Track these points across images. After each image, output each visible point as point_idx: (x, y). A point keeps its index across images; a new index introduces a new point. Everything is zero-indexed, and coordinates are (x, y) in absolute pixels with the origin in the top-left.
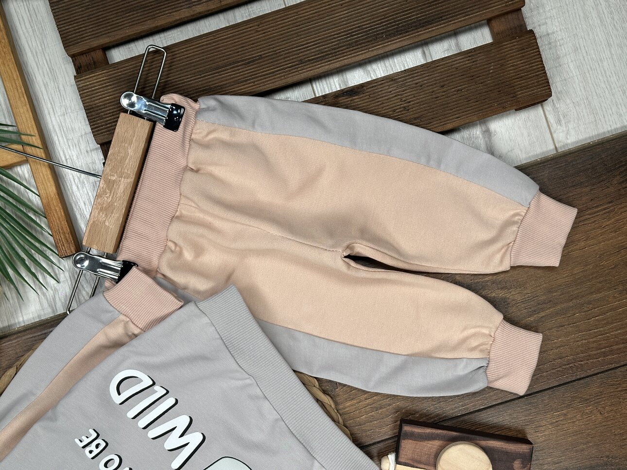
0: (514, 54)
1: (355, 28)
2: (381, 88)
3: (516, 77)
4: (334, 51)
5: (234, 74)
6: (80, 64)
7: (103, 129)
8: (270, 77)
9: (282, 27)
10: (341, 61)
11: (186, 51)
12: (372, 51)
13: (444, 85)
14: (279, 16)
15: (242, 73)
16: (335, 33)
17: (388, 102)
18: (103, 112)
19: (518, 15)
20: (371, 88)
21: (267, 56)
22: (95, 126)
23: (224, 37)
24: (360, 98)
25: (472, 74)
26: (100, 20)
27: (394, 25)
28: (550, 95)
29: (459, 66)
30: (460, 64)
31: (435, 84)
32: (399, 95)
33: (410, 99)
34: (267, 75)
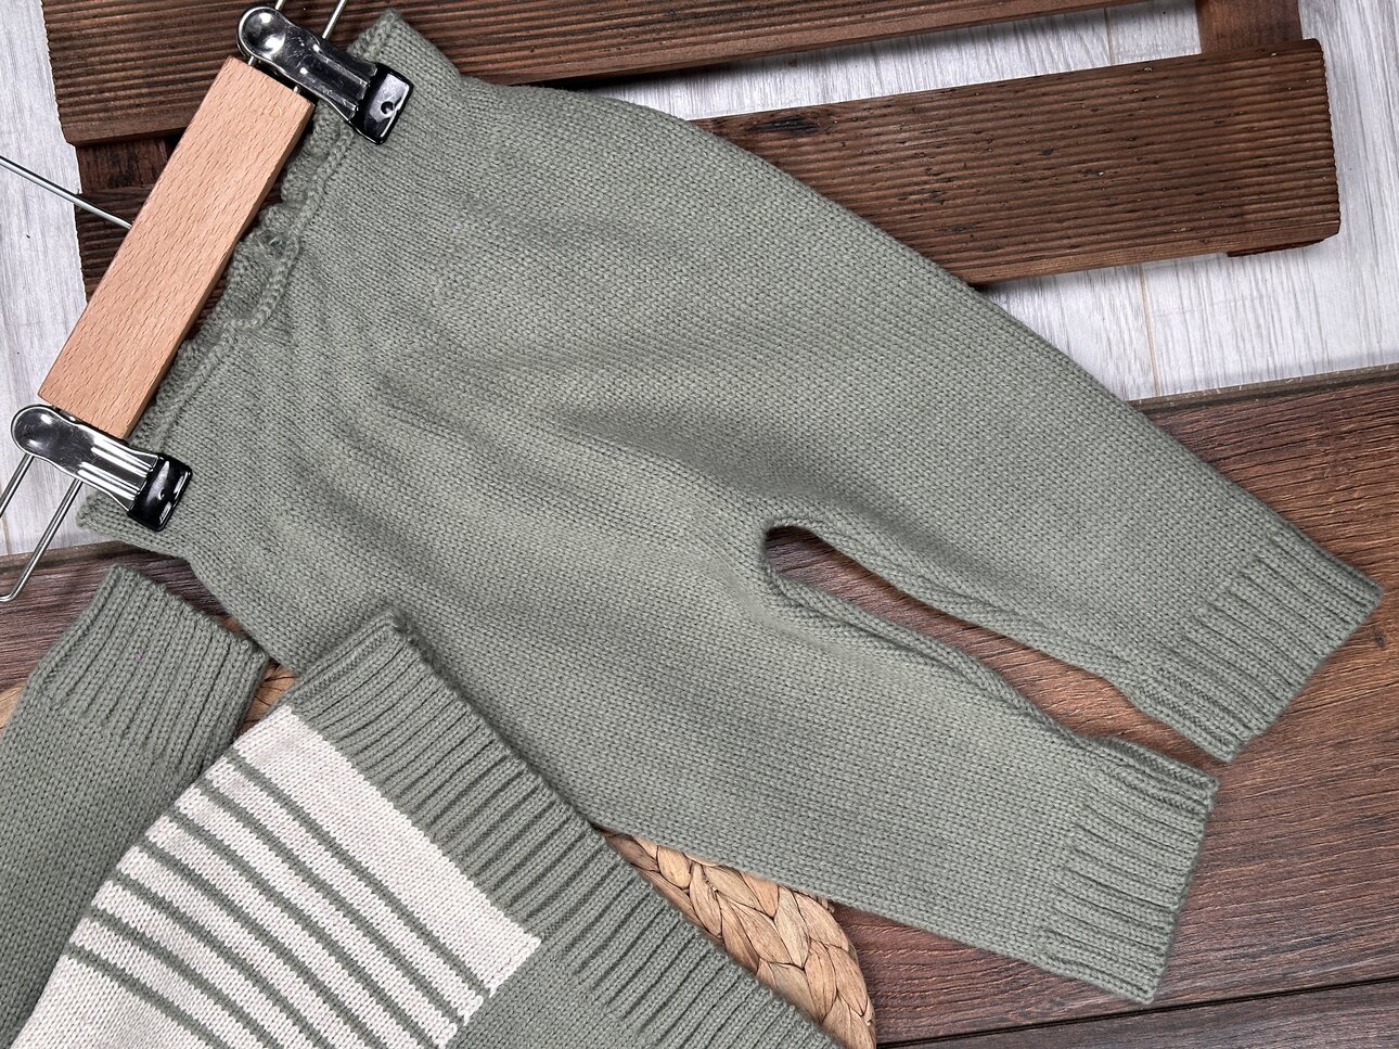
0: (1259, 98)
2: (879, 126)
3: (1250, 162)
5: (482, 16)
7: (90, 102)
8: (577, 42)
10: (781, 32)
12: (872, 20)
13: (1052, 150)
15: (503, 18)
17: (893, 169)
18: (99, 54)
20: (851, 120)
22: (71, 89)
24: (816, 144)
25: (1135, 133)
28: (1333, 229)
29: (1100, 105)
30: (1106, 100)
31: (1028, 142)
32: (926, 155)
33: (953, 170)
34: (572, 33)
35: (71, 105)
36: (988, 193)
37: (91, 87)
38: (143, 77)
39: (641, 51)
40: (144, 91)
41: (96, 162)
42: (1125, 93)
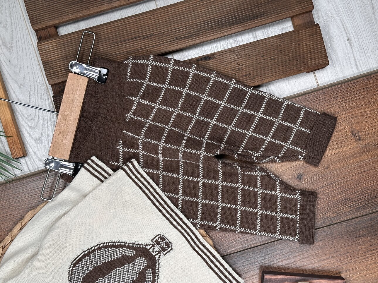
0: (307, 38)
1: (211, 19)
2: (225, 56)
3: (307, 52)
4: (197, 33)
5: (135, 45)
6: (41, 35)
7: (54, 75)
8: (157, 47)
9: (166, 17)
10: (201, 39)
11: (106, 29)
12: (220, 33)
13: (263, 56)
14: (164, 10)
15: (140, 44)
16: (198, 22)
17: (229, 65)
18: (54, 65)
19: (310, 14)
20: (219, 55)
21: (155, 35)
22: (49, 73)
23: (130, 22)
24: (212, 62)
25: (281, 49)
26: (54, 9)
27: (234, 18)
28: (328, 64)
29: (273, 44)
30: (273, 43)
31: (258, 55)
32: (236, 61)
33: (243, 63)
34: (155, 46)
35: (49, 77)
36: (251, 67)
38: (64, 68)
39: (171, 47)
40: (65, 71)
41: (56, 88)
42: (278, 41)
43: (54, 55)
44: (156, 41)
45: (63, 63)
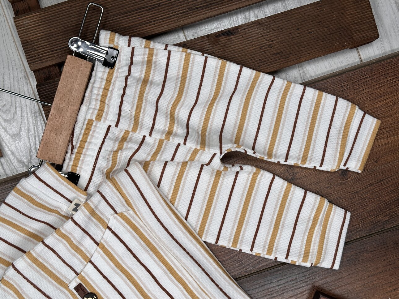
0: (352, 5)
2: (251, 30)
7: (36, 59)
8: (166, 20)
10: (221, 9)
12: (245, 1)
13: (299, 29)
15: (145, 17)
17: (257, 41)
18: (36, 45)
20: (243, 29)
21: (164, 4)
24: (235, 37)
25: (320, 20)
30: (311, 13)
32: (265, 36)
33: (273, 38)
34: (164, 18)
35: (31, 60)
36: (283, 43)
37: (35, 55)
38: (49, 50)
39: (184, 20)
40: (50, 53)
41: (39, 74)
42: (316, 10)
43: (36, 33)
44: (165, 13)
45: (48, 43)
